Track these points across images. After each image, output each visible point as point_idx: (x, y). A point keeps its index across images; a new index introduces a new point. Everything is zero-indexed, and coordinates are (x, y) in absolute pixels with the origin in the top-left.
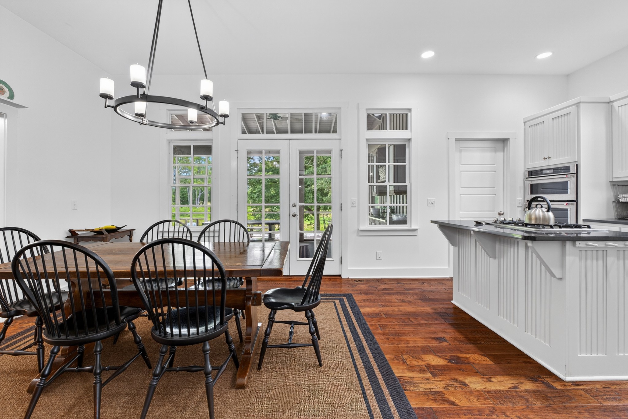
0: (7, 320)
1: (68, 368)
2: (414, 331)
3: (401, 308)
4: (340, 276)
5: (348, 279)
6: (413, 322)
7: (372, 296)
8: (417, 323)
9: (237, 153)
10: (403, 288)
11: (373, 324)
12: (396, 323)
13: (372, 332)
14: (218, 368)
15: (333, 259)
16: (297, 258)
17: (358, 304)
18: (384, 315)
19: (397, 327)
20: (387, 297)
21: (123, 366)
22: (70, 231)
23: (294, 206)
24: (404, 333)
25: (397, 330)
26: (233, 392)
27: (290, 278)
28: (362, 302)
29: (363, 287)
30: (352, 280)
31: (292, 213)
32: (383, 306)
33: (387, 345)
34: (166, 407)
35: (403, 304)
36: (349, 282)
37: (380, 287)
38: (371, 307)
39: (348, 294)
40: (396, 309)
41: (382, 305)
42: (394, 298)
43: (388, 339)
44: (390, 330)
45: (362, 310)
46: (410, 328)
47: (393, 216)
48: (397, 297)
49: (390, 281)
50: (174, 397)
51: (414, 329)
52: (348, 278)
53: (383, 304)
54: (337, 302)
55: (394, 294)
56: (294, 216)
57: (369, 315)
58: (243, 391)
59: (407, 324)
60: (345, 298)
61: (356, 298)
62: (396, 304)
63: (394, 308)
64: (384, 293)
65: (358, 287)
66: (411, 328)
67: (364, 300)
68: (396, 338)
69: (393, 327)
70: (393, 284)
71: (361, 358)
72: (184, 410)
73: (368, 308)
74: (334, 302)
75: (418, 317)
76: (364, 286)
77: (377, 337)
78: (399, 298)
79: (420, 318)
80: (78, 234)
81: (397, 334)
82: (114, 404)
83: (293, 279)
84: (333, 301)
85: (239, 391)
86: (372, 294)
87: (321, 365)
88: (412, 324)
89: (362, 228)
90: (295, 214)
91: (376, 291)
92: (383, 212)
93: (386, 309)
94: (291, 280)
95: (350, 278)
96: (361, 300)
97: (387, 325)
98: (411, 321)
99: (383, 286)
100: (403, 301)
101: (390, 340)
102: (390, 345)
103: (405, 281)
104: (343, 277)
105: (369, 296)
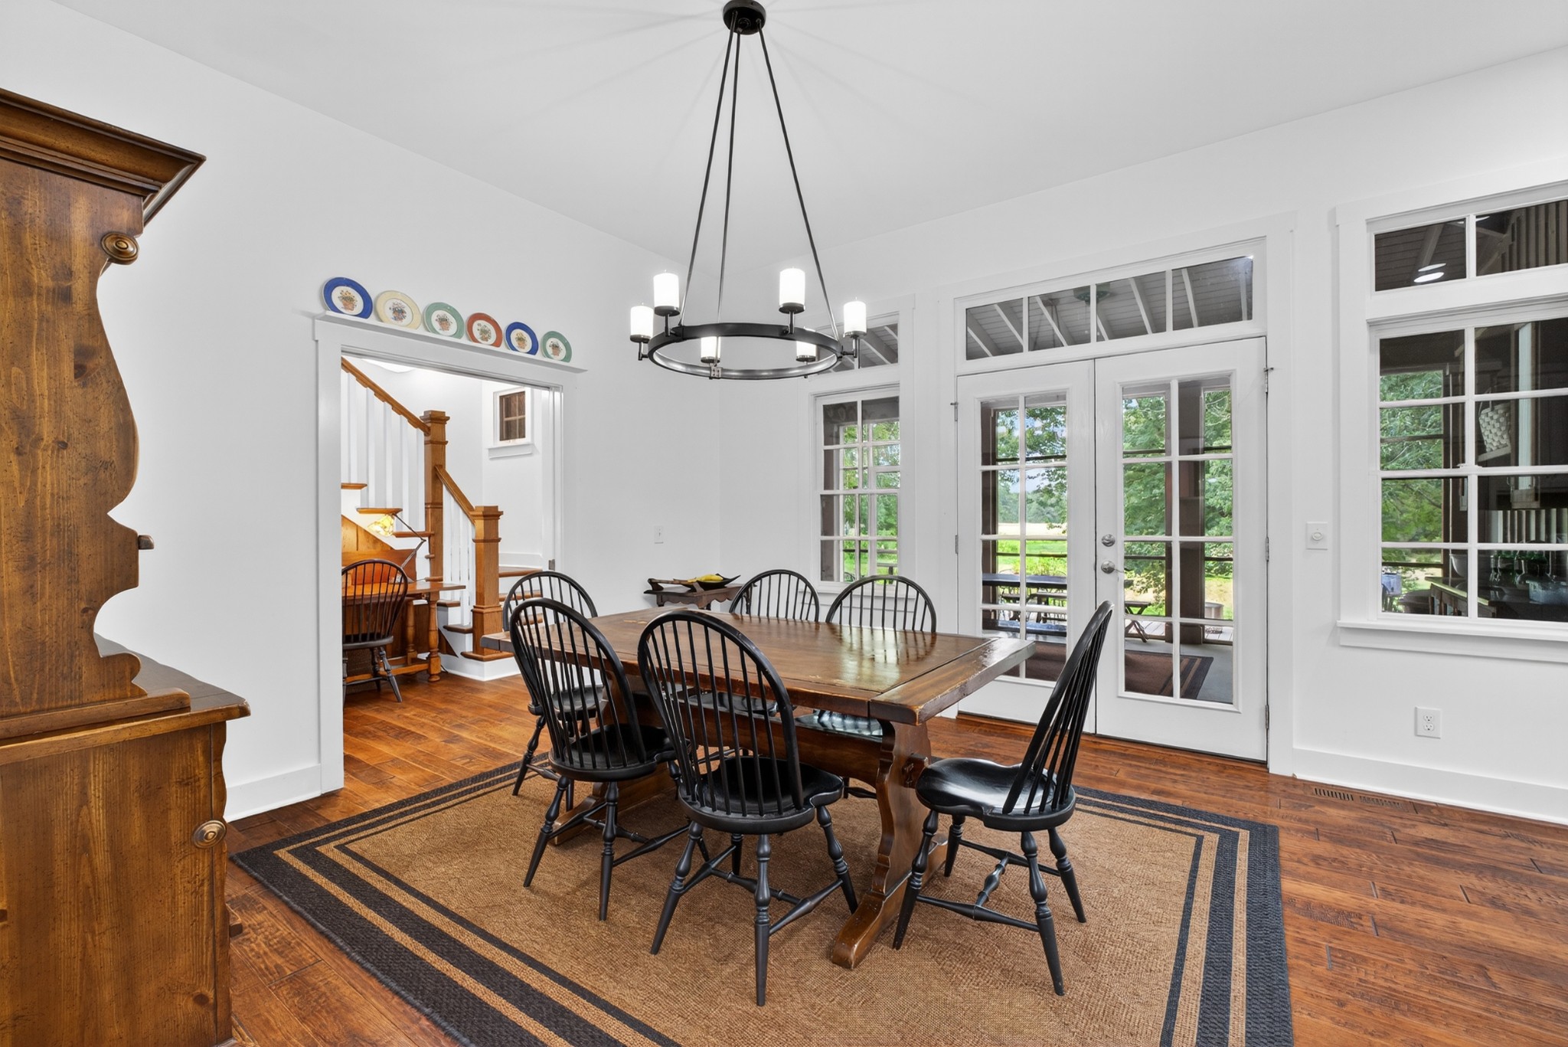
0: (540, 719)
1: (589, 817)
2: (1480, 1016)
3: (1465, 924)
4: (1264, 764)
5: (1292, 782)
6: (1494, 985)
7: (1358, 850)
8: (1512, 992)
9: (956, 408)
10: (1523, 858)
11: (1310, 939)
12: (1410, 965)
13: (1291, 961)
14: (795, 901)
15: (1237, 707)
16: (1117, 692)
17: (1286, 864)
18: (1370, 924)
19: (1402, 980)
20: (1421, 870)
21: (653, 841)
22: (651, 581)
23: (1110, 543)
24: (1425, 1008)
25: (1401, 988)
26: (825, 966)
27: (1095, 742)
28: (1305, 860)
29: (1336, 815)
30: (1306, 784)
31: (1103, 561)
32: (1386, 894)
33: (1325, 1022)
34: (700, 944)
35: (1486, 912)
36: (1291, 790)
37: (1412, 831)
38: (1334, 885)
39: (1264, 826)
40: (1439, 920)
41: (1383, 889)
42: (1451, 881)
43: (1341, 1004)
44: (1372, 979)
45: (1288, 885)
46: (1470, 1004)
47: (1532, 588)
48: (1472, 880)
49: (1474, 821)
50: (721, 930)
51: (1487, 1010)
52: (1294, 778)
53: (1391, 888)
54: (1212, 840)
55: (1463, 867)
56: (1109, 570)
57: (1308, 908)
58: (845, 973)
59: (1459, 985)
60: (1244, 835)
61: (1288, 843)
62: (1448, 903)
63: (1429, 914)
64: (1418, 854)
65: (1317, 812)
66: (1474, 1002)
67: (1317, 860)
68: (1377, 1012)
69: (1388, 975)
70: (1481, 832)
71: (1202, 1021)
72: (725, 960)
73: (1321, 887)
74: (1200, 841)
75: (1533, 975)
76: (1343, 813)
77: (1297, 984)
78: (1479, 888)
79: (1540, 982)
80: (662, 588)
81: (1393, 1001)
82: (633, 902)
83: (1102, 747)
84: (1200, 833)
85: (837, 968)
86: (1361, 845)
87: (1059, 990)
88: (1489, 993)
89: (1348, 620)
90: (1111, 565)
91: (1383, 838)
92: (1503, 570)
93: (1394, 907)
94: (1097, 746)
95: (1299, 776)
96: (1305, 855)
97: (1365, 960)
98: (1488, 978)
99: (1426, 832)
100: (1495, 902)
101: (1348, 1008)
102: (1338, 1023)
103: (1549, 836)
104: (1273, 769)
105: (1345, 851)
